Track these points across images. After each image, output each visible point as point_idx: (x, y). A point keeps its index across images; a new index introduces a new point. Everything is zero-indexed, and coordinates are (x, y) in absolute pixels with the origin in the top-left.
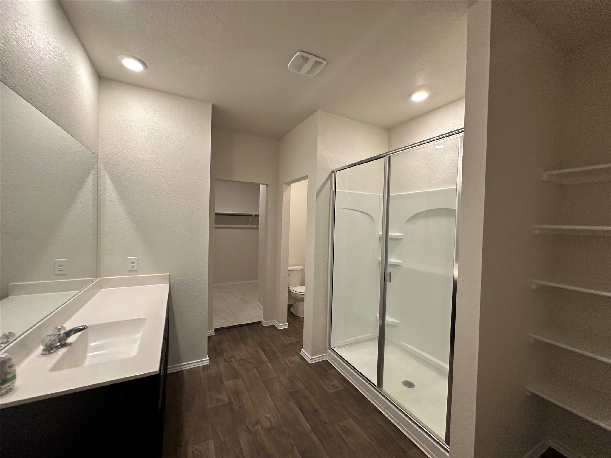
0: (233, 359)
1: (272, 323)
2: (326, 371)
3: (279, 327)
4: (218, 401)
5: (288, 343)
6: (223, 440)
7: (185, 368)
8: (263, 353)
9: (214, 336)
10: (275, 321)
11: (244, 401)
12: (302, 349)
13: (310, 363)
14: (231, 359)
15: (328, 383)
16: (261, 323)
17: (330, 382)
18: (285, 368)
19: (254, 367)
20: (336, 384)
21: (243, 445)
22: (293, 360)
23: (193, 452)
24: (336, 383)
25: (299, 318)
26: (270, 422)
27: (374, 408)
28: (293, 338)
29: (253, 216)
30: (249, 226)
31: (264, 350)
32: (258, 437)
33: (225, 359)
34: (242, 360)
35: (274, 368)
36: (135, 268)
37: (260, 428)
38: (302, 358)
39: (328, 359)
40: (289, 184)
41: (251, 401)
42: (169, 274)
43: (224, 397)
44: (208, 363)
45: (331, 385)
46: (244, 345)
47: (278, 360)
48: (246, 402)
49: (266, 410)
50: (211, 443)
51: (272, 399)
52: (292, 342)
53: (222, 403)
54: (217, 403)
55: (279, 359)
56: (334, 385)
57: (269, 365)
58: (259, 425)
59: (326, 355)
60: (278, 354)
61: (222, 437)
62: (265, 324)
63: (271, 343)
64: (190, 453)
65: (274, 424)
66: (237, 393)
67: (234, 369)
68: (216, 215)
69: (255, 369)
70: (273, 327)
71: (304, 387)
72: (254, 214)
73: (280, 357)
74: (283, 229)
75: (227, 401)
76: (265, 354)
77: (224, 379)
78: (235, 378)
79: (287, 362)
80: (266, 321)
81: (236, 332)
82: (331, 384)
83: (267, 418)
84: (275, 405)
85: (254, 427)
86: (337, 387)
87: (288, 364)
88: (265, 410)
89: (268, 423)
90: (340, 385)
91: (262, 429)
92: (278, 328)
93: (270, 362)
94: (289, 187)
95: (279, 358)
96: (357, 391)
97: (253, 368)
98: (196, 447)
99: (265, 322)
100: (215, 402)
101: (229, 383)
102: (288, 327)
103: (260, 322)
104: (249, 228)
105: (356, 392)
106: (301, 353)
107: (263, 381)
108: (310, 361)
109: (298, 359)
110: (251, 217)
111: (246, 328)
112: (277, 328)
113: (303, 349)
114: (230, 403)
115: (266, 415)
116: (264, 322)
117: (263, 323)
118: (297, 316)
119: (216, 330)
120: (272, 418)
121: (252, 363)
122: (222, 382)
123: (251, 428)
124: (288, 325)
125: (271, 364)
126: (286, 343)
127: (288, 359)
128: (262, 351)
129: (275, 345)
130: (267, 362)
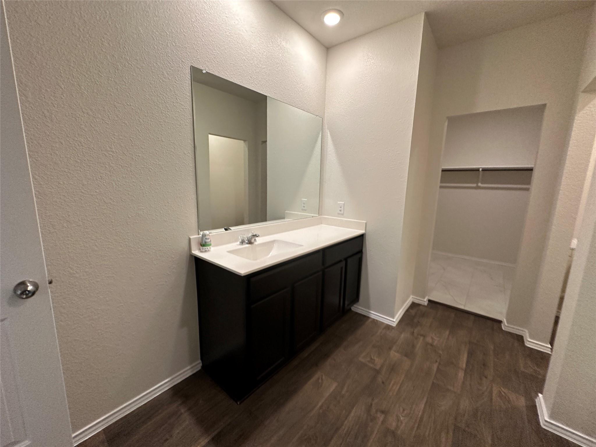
0: (422, 338)
3: (528, 343)
4: (372, 361)
5: (526, 371)
6: (343, 392)
7: (373, 316)
8: (466, 356)
9: (424, 306)
10: (526, 330)
11: (392, 382)
12: (540, 395)
13: (542, 424)
14: (419, 336)
19: (438, 361)
21: (352, 414)
22: (509, 398)
23: (319, 379)
26: (397, 427)
31: (472, 355)
32: (371, 424)
33: (414, 332)
34: (432, 345)
35: (463, 382)
36: (342, 212)
37: (381, 419)
41: (400, 388)
42: (365, 222)
43: (378, 361)
44: (394, 325)
47: (481, 379)
48: (394, 384)
49: (405, 412)
50: (334, 386)
51: (424, 408)
53: (372, 365)
54: (369, 361)
55: (484, 379)
57: (461, 374)
58: (383, 416)
60: (490, 373)
61: (345, 389)
62: (506, 326)
63: (492, 353)
64: (316, 376)
65: (399, 432)
66: (393, 368)
67: (414, 346)
68: (443, 172)
69: (437, 364)
70: (520, 339)
73: (489, 378)
75: (378, 368)
76: (468, 358)
77: (394, 348)
78: (406, 355)
79: (495, 392)
81: (453, 315)
83: (398, 420)
84: (422, 418)
85: (377, 411)
88: (404, 410)
89: (394, 424)
91: (383, 422)
97: (436, 361)
98: (324, 377)
100: (369, 359)
101: (394, 355)
102: (549, 353)
103: (500, 322)
106: (536, 400)
107: (433, 383)
108: (545, 423)
109: (521, 402)
112: (524, 342)
113: (542, 396)
114: (378, 372)
115: (401, 416)
116: (506, 324)
117: (503, 324)
119: (430, 301)
120: (403, 425)
121: (440, 357)
122: (390, 349)
123: (373, 410)
124: (551, 349)
125: (465, 375)
126: (522, 369)
127: (500, 389)
128: (468, 353)
129: (495, 360)
130: (462, 369)
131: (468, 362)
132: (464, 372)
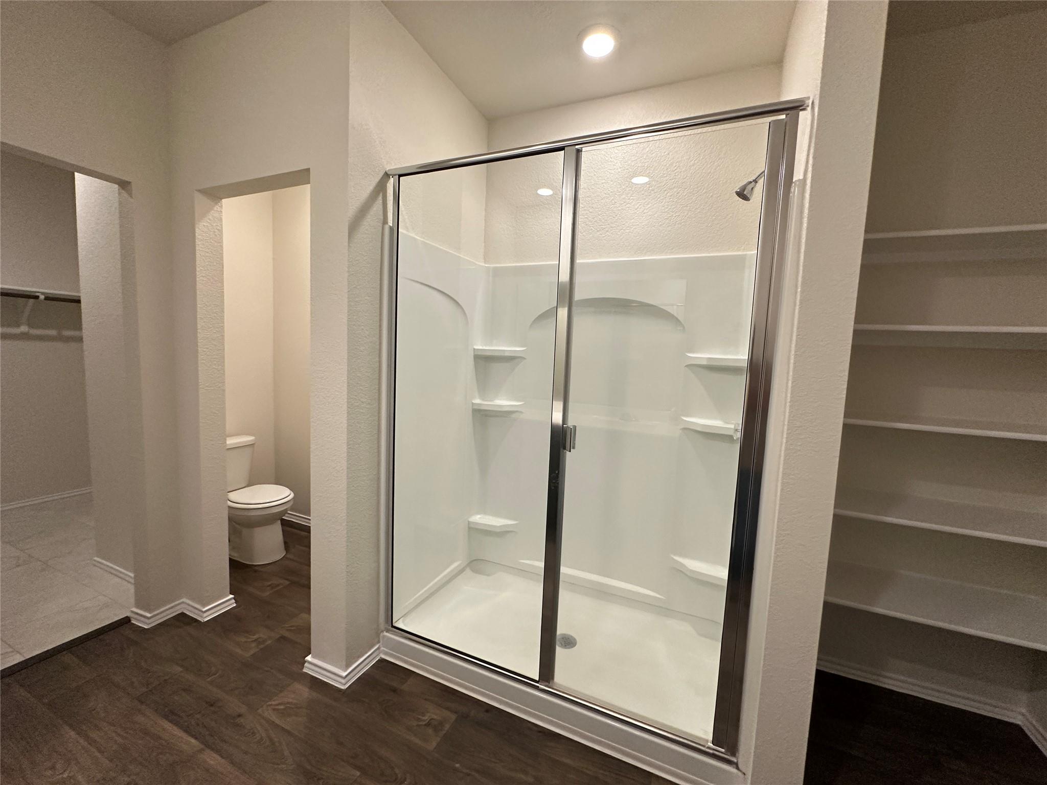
1: (178, 607)
2: (394, 690)
3: (204, 615)
5: (252, 652)
8: (167, 725)
10: (184, 600)
12: (309, 658)
13: (343, 687)
15: (415, 723)
16: (130, 621)
17: (419, 720)
18: (273, 743)
20: (435, 717)
22: (288, 703)
24: (433, 713)
25: (256, 568)
27: (540, 732)
28: (263, 634)
29: (42, 297)
30: (24, 329)
31: (172, 715)
35: (232, 763)
38: (316, 684)
39: (386, 653)
40: (216, 194)
45: (425, 725)
46: (71, 726)
47: (239, 727)
52: (262, 646)
55: (240, 720)
56: (431, 720)
59: (378, 648)
60: (234, 705)
62: (146, 619)
63: (190, 677)
70: (183, 619)
71: (358, 773)
72: (43, 293)
73: (243, 709)
74: (201, 335)
76: (176, 724)
79: (274, 718)
80: (150, 611)
82: (424, 721)
86: (441, 724)
87: (277, 721)
90: (447, 714)
92: (199, 619)
93: (208, 746)
94: (217, 208)
95: (240, 716)
96: (489, 708)
99: (149, 615)
102: (235, 605)
103: (125, 622)
104: (25, 337)
105: (487, 711)
106: (305, 670)
108: (343, 681)
110: (31, 301)
111: (67, 658)
112: (196, 621)
113: (313, 657)
116: (145, 617)
117: (136, 619)
118: (253, 565)
124: (234, 598)
125: (218, 752)
126: (247, 655)
127: (272, 707)
128: (166, 717)
129: (209, 680)
130: (201, 751)
131: (187, 731)
132: (208, 751)
